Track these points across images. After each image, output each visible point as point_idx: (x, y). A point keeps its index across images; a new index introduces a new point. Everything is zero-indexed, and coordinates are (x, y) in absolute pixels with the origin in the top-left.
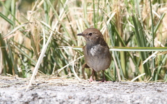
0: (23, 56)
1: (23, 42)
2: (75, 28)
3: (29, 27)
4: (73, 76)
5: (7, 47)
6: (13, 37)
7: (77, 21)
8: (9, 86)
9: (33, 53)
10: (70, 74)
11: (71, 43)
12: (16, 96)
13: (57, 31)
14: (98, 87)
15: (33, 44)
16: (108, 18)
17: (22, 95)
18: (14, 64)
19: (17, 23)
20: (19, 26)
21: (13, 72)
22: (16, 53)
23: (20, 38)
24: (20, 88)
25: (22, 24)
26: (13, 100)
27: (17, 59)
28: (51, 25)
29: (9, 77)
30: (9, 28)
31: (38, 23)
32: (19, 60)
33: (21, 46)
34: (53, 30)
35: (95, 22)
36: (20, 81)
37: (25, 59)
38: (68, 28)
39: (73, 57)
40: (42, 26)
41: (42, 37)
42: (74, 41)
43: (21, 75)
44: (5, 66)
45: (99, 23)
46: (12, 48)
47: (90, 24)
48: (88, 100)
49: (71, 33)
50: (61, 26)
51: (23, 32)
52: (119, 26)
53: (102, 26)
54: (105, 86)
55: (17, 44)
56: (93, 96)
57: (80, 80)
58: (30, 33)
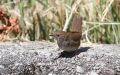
0: (53, 28)
1: (53, 18)
2: (87, 9)
3: (57, 8)
4: (86, 41)
5: (42, 22)
6: (46, 16)
7: (89, 5)
8: (43, 48)
9: (59, 25)
10: (84, 40)
11: (85, 19)
12: (48, 55)
13: (76, 11)
14: (103, 49)
15: (60, 20)
16: (109, 3)
17: (52, 54)
18: (47, 33)
19: (49, 6)
20: (51, 8)
21: (46, 38)
22: (48, 26)
23: (51, 16)
24: (50, 50)
25: (53, 7)
26: (46, 57)
27: (49, 30)
28: (71, 7)
29: (44, 42)
30: (44, 9)
31: (63, 5)
32: (50, 31)
33: (52, 21)
34: (73, 10)
35: (101, 5)
36: (50, 45)
37: (55, 30)
38: (83, 9)
39: (86, 29)
40: (65, 8)
41: (65, 15)
42: (87, 18)
43: (51, 41)
44: (41, 35)
45: (104, 6)
46: (45, 23)
47: (97, 6)
48: (96, 57)
49: (85, 12)
50: (78, 8)
51: (53, 12)
52: (117, 8)
53: (105, 8)
54: (107, 47)
55: (49, 20)
56: (100, 54)
57: (91, 43)
58: (58, 13)
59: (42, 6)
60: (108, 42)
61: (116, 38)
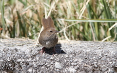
0: (32, 26)
1: (32, 16)
2: (65, 7)
3: (36, 6)
4: (64, 38)
5: (22, 20)
6: (26, 13)
7: (67, 3)
8: (23, 45)
9: (38, 23)
10: (63, 37)
11: (63, 17)
12: (27, 51)
13: (54, 9)
14: (80, 45)
15: (39, 18)
16: (87, 1)
17: (31, 51)
18: (26, 30)
19: (28, 4)
20: (30, 6)
21: (26, 35)
22: (28, 24)
23: (30, 14)
24: (30, 46)
25: (32, 5)
26: (26, 53)
27: (28, 28)
28: (50, 5)
29: (23, 39)
30: (23, 7)
31: (42, 4)
32: (30, 28)
33: (31, 19)
34: (52, 8)
35: (78, 3)
36: (30, 42)
37: (34, 27)
38: (61, 7)
39: (65, 26)
40: (44, 6)
41: (44, 13)
42: (65, 16)
43: (31, 38)
44: (21, 32)
45: (81, 4)
46: (25, 20)
47: (75, 4)
48: (74, 53)
49: (63, 10)
50: (57, 6)
51: (32, 10)
52: (94, 6)
53: (83, 6)
54: (85, 44)
55: (28, 18)
56: (77, 51)
57: (69, 40)
58: (37, 11)
59: (21, 5)
60: (85, 39)
61: (94, 35)
